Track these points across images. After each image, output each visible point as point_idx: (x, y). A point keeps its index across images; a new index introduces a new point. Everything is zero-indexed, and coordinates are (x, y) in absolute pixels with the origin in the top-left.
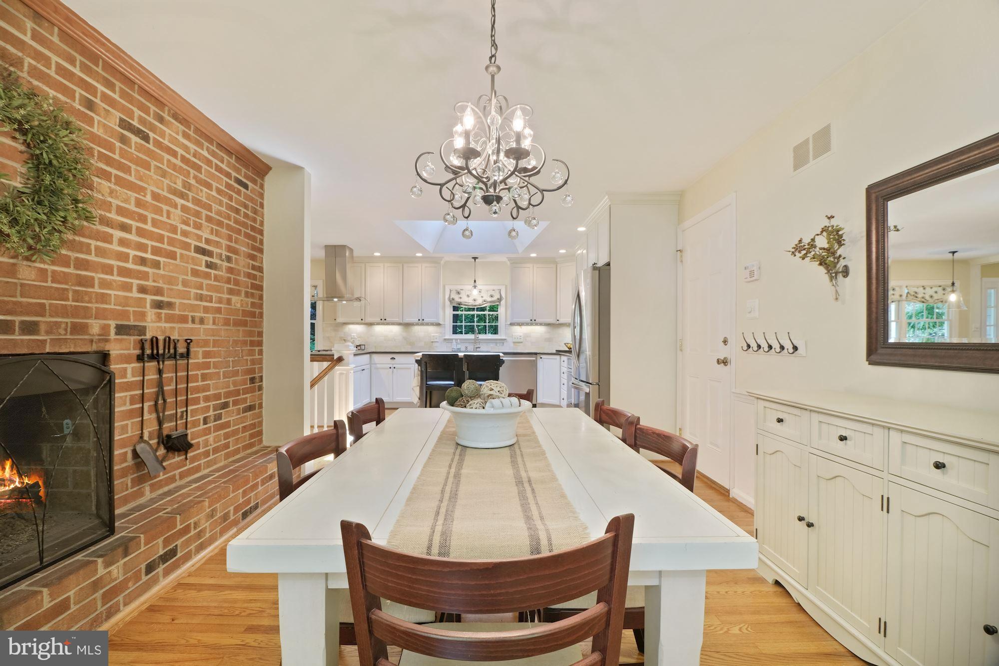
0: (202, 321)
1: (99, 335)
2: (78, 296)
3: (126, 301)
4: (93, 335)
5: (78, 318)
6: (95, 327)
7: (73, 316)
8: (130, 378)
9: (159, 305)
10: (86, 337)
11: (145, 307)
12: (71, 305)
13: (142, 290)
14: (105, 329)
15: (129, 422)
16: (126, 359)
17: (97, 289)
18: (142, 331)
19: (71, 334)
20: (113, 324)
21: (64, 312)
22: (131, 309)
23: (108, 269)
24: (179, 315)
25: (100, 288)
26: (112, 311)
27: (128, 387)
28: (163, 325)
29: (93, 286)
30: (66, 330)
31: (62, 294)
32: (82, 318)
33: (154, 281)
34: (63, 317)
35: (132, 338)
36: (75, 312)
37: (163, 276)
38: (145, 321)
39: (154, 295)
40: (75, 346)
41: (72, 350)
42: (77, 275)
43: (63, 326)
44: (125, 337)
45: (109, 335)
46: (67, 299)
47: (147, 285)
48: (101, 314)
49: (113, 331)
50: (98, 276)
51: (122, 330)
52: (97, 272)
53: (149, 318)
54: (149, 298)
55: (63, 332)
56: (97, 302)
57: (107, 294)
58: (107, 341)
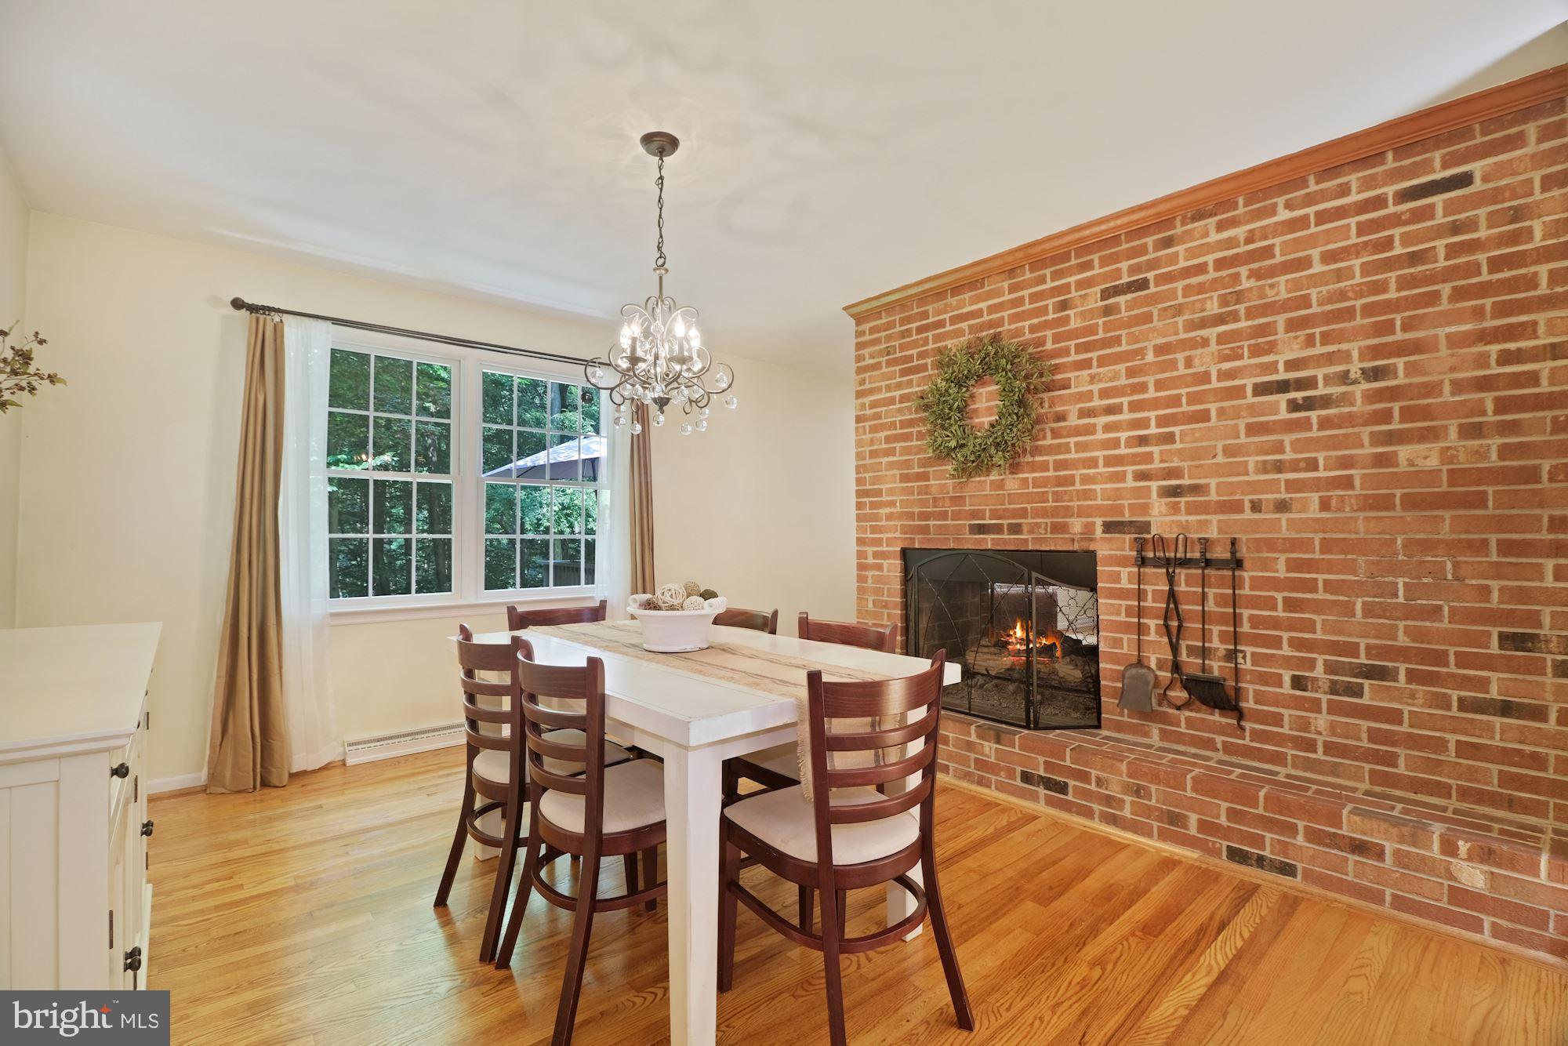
0: (1282, 506)
1: (1082, 534)
2: (1058, 497)
3: (1118, 494)
4: (1075, 534)
5: (1058, 518)
6: (1077, 525)
7: (1053, 517)
8: (1125, 584)
9: (1175, 492)
10: (1067, 536)
11: (1150, 498)
12: (1051, 507)
13: (1142, 476)
14: (1089, 528)
15: (1125, 637)
16: (1122, 562)
17: (1078, 486)
18: (1145, 527)
19: (1051, 533)
20: (1099, 522)
21: (1043, 513)
22: (1126, 503)
23: (1092, 463)
24: (1217, 502)
25: (1081, 484)
26: (1099, 507)
27: (1121, 594)
28: (1183, 518)
29: (1073, 484)
30: (1046, 530)
31: (1043, 497)
32: (1063, 518)
33: (1162, 461)
34: (1043, 518)
35: (1128, 537)
36: (1056, 512)
37: (1180, 451)
38: (1150, 515)
39: (1164, 479)
40: (1055, 546)
41: (1053, 548)
42: (1056, 476)
43: (1043, 526)
44: (1117, 535)
45: (1094, 534)
46: (1048, 501)
47: (1151, 469)
48: (1082, 512)
49: (1099, 529)
50: (1078, 473)
51: (1109, 527)
52: (1077, 469)
53: (1155, 511)
54: (1154, 485)
55: (1043, 532)
56: (1078, 500)
57: (1089, 490)
58: (1091, 540)
